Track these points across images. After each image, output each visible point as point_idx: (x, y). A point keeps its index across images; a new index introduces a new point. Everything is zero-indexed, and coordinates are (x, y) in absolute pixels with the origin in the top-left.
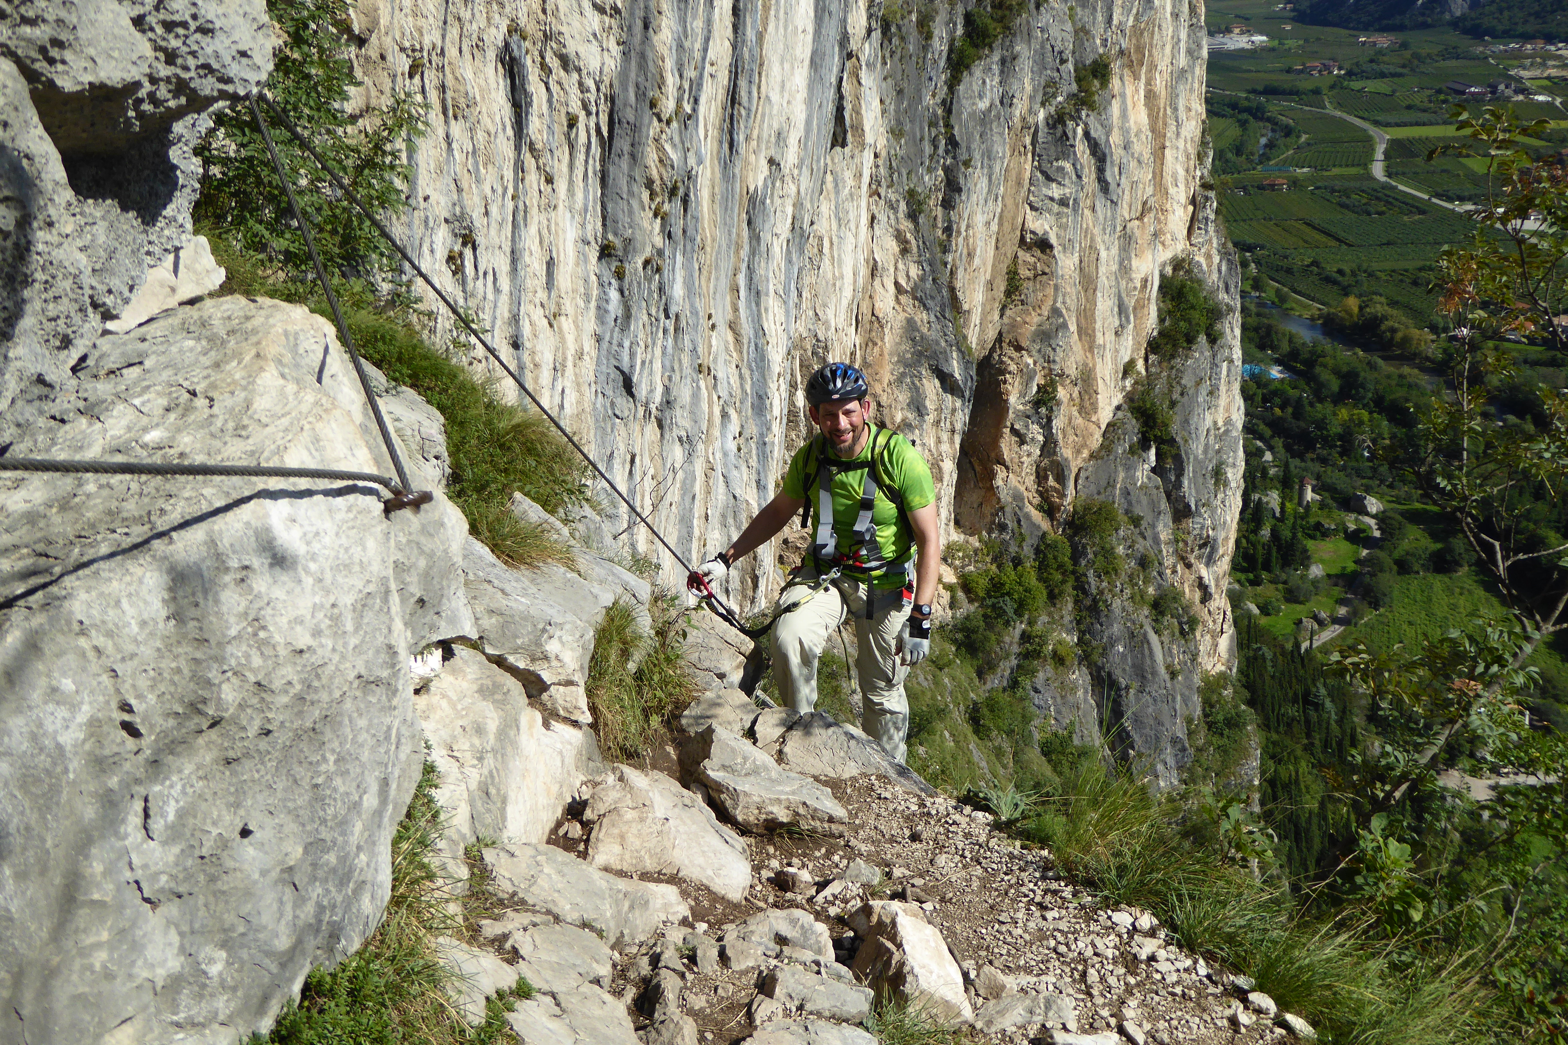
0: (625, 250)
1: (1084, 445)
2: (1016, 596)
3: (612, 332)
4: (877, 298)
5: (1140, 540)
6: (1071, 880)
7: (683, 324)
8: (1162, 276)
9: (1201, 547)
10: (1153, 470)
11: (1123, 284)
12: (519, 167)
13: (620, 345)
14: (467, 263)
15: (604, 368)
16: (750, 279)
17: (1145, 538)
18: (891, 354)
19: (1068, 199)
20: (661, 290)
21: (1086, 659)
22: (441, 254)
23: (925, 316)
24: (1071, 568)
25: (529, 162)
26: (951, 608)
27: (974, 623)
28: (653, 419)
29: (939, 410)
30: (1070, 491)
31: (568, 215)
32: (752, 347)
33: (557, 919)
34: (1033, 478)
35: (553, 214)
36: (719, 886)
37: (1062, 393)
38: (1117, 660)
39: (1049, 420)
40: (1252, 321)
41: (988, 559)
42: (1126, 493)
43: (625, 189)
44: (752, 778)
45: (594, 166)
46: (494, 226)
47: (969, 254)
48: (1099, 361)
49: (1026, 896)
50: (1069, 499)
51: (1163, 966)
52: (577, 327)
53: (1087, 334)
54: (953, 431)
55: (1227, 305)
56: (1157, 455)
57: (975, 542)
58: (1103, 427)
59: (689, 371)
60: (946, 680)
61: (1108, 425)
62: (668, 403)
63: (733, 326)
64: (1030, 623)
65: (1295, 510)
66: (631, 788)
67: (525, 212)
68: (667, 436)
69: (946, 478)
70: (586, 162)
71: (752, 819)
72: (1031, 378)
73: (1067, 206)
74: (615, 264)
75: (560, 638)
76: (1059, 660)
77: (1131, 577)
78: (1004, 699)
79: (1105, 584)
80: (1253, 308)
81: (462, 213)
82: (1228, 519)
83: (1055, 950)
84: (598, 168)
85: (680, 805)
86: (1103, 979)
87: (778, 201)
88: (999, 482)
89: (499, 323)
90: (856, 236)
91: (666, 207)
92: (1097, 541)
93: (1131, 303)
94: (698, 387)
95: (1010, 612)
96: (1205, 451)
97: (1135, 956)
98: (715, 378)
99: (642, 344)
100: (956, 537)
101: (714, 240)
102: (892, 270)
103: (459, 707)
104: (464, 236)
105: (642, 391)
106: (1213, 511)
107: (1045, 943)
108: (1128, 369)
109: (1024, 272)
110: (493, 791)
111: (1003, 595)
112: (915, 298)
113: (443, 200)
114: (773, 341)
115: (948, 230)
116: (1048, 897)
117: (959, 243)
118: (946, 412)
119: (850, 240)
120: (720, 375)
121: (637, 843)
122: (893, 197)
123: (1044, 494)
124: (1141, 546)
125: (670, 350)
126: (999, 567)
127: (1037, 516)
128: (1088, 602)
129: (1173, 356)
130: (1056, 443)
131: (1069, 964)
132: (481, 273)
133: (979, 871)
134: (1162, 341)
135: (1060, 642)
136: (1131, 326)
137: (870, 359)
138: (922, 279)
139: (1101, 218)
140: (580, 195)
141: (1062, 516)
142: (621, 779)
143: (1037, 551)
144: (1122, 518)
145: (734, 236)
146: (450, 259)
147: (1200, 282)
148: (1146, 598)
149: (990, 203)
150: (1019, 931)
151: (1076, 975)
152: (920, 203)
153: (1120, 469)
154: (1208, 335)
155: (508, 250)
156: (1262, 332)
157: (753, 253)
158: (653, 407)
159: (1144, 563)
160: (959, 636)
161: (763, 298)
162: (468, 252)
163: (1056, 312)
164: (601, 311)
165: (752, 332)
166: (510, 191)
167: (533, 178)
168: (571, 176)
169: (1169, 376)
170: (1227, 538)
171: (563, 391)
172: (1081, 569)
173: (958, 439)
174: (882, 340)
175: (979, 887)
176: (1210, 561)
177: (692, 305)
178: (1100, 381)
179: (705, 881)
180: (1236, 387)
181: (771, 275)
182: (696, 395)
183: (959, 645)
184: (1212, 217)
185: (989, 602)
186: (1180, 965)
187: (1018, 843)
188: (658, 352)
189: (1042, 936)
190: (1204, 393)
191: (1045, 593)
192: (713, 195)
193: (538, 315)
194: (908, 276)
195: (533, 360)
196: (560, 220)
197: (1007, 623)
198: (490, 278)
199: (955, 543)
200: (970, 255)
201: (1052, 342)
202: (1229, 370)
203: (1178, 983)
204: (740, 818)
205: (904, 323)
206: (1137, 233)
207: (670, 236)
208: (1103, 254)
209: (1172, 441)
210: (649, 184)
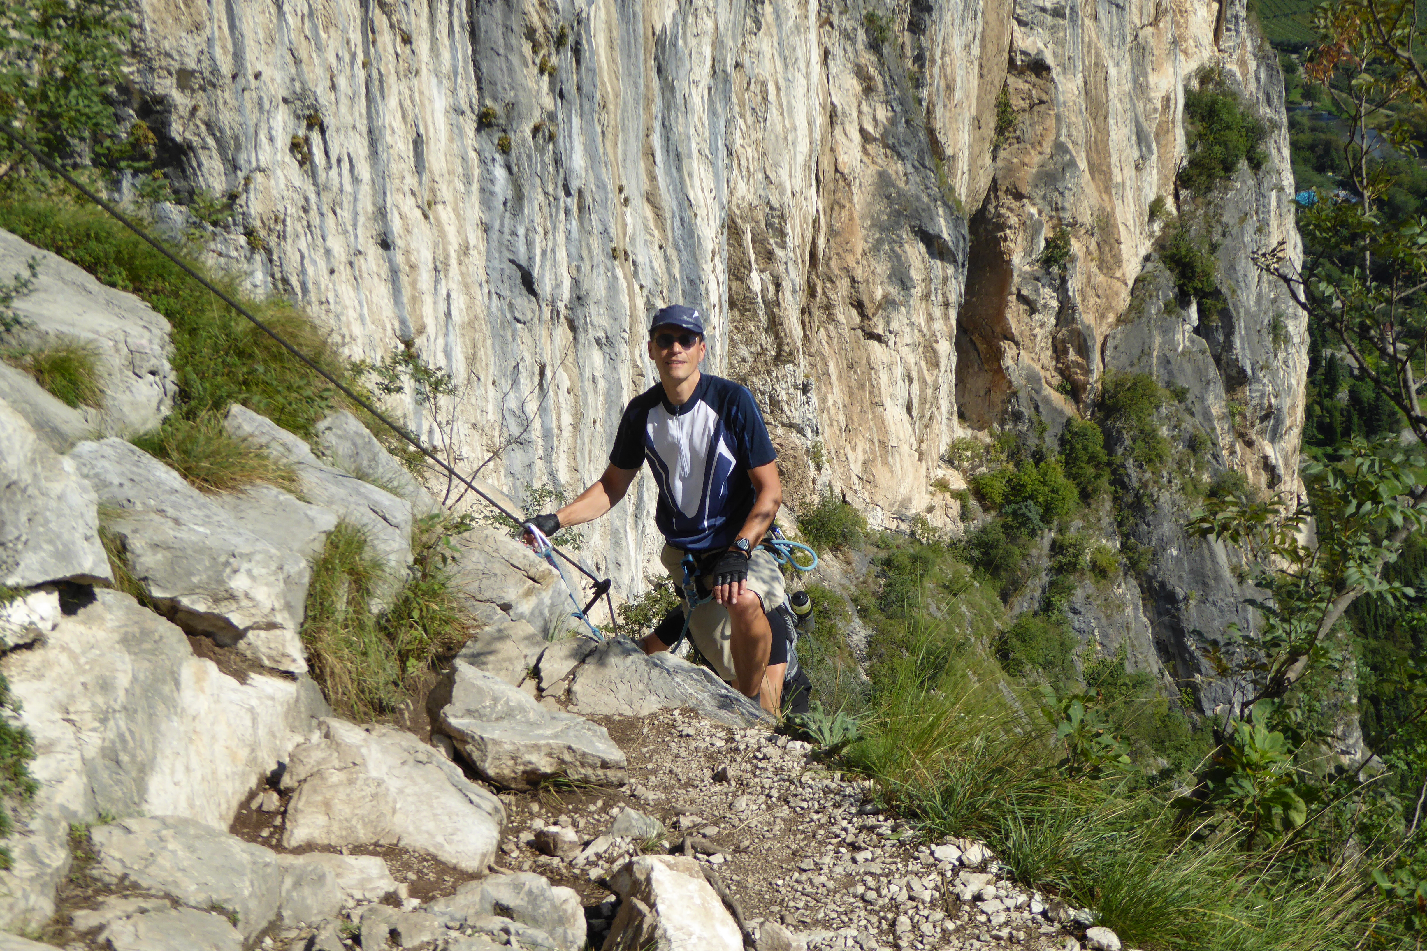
0: (509, 117)
1: (1109, 308)
2: (1041, 499)
3: (502, 218)
4: (840, 150)
5: (1187, 417)
6: (892, 812)
7: (589, 200)
8: (1187, 91)
9: (1263, 419)
10: (1197, 331)
11: (1140, 106)
12: (368, 27)
13: (514, 233)
14: (315, 150)
15: (496, 263)
16: (667, 139)
17: (1192, 414)
18: (862, 218)
19: (1063, 8)
20: (557, 162)
21: (1132, 567)
22: (283, 141)
23: (900, 166)
24: (1105, 459)
25: (380, 20)
26: (963, 520)
27: (993, 535)
28: (562, 319)
29: (928, 280)
30: (1097, 365)
31: (434, 81)
32: (677, 223)
33: (176, 902)
34: (1049, 353)
35: (416, 81)
36: (449, 854)
37: (1076, 246)
38: (1171, 566)
39: (1064, 281)
40: (1305, 138)
41: (1003, 457)
42: (1166, 362)
43: (501, 42)
44: (505, 723)
45: (460, 18)
46: (344, 101)
47: (948, 87)
48: (1118, 203)
49: (837, 836)
50: (1096, 375)
51: (991, 906)
52: (458, 215)
53: (1101, 172)
54: (947, 305)
55: (1270, 120)
56: (1200, 311)
57: (985, 437)
58: (1131, 283)
59: (601, 257)
60: (964, 608)
61: (1137, 280)
62: (579, 299)
63: (651, 199)
64: (1061, 530)
65: (1376, 364)
66: (338, 745)
67: (381, 81)
68: (582, 339)
69: (943, 362)
70: (450, 13)
71: (507, 772)
72: (1036, 231)
73: (1063, 16)
74: (497, 136)
75: (249, 572)
76: (1100, 571)
77: (1180, 464)
78: (1037, 624)
79: (1148, 475)
80: (1306, 121)
81: (303, 89)
82: (1294, 382)
83: (863, 898)
84: (466, 19)
85: (411, 761)
86: (915, 927)
87: (692, 41)
88: (1008, 362)
89: (361, 219)
90: (807, 76)
91: (554, 60)
92: (1134, 423)
93: (1151, 128)
94: (615, 277)
95: (1035, 518)
96: (1259, 302)
97: (958, 896)
98: (634, 263)
99: (540, 230)
100: (962, 433)
101: (617, 96)
102: (855, 114)
103: (82, 660)
104: (309, 118)
105: (545, 287)
106: (1274, 374)
107: (852, 890)
108: (1155, 210)
109: (1017, 103)
110: (125, 758)
111: (1025, 499)
112: (886, 146)
113: (278, 76)
114: (702, 212)
115: (919, 59)
116: (863, 836)
117: (934, 74)
118: (937, 282)
119: (801, 82)
120: (641, 259)
121: (347, 811)
122: (848, 25)
123: (1064, 372)
124: (1189, 424)
125: (575, 234)
126: (1017, 465)
127: (1058, 399)
128: (1129, 499)
129: (1209, 190)
130: (1074, 308)
131: (877, 913)
132: (334, 161)
133: (786, 812)
134: (1195, 172)
135: (1099, 550)
136: (1154, 157)
137: (837, 226)
138: (893, 122)
139: (1106, 28)
140: (446, 55)
141: (1088, 397)
142: (327, 736)
143: (1062, 441)
144: (1162, 392)
145: (642, 88)
146: (295, 147)
147: (1234, 95)
148: (1200, 487)
149: (968, 21)
150: (823, 879)
151: (885, 925)
152: (882, 30)
153: (1155, 333)
154: (1250, 159)
155: (364, 130)
156: (1320, 150)
157: (667, 106)
158: (561, 306)
159: (1194, 445)
160: (976, 553)
161: (685, 161)
162: (315, 137)
163: (1060, 148)
164: (486, 194)
165: (675, 205)
166: (360, 57)
167: (386, 39)
168: (433, 32)
169: (1206, 214)
170: (1294, 406)
171: (448, 295)
172: (1118, 460)
173: (953, 314)
174: (851, 200)
175: (784, 832)
176: (1275, 436)
177: (598, 178)
178: (1122, 228)
179: (432, 850)
180: (1290, 220)
181: (692, 131)
182: (612, 287)
183: (976, 564)
184: (1243, 13)
185: (1008, 509)
186: (1010, 903)
187: (838, 775)
188: (561, 237)
189: (849, 881)
190: (1251, 231)
191: (1076, 492)
192: (611, 41)
193: (408, 205)
194: (875, 120)
195: (408, 261)
196: (424, 88)
197: (1033, 533)
198: (346, 166)
199: (961, 441)
200: (950, 88)
201: (1060, 185)
202: (1279, 200)
203: (1006, 924)
204: (491, 772)
205: (876, 177)
206: (1152, 42)
207: (561, 95)
208: (1113, 72)
209: (1216, 293)
210: (530, 34)
